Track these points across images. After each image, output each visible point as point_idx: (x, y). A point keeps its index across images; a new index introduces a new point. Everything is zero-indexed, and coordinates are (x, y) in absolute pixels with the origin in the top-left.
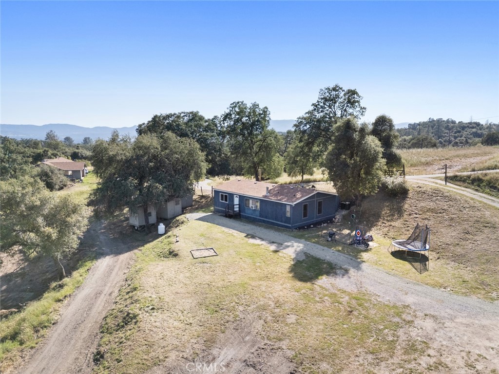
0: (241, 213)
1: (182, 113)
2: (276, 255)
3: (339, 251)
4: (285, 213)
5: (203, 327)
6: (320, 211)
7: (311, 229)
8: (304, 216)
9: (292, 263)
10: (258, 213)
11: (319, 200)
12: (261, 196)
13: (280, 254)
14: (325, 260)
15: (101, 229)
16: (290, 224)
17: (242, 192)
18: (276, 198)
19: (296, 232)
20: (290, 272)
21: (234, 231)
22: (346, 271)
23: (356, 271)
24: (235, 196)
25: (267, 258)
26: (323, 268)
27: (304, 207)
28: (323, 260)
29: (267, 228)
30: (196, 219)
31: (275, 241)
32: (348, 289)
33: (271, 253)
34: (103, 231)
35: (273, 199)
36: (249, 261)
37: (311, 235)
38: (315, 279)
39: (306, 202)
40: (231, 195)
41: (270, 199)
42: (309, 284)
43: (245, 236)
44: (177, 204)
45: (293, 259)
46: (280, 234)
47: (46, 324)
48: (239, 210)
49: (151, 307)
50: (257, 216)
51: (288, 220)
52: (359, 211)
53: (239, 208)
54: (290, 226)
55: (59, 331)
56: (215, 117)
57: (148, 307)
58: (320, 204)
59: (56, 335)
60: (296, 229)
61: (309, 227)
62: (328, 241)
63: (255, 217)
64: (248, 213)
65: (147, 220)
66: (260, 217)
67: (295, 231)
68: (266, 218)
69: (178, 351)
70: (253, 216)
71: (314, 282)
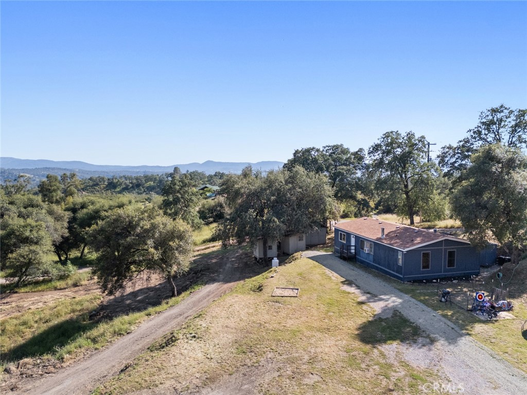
0: (357, 256)
1: (327, 146)
2: (358, 308)
3: (445, 316)
4: (397, 260)
5: (219, 365)
6: (451, 263)
7: (433, 284)
8: (424, 267)
9: (370, 319)
10: (371, 258)
11: (450, 249)
12: (375, 238)
13: (364, 307)
14: (413, 323)
15: (233, 258)
16: (401, 274)
17: (358, 233)
18: (389, 242)
19: (407, 286)
20: (359, 329)
21: (335, 274)
22: (433, 341)
23: (447, 344)
24: (352, 236)
25: (345, 309)
26: (403, 333)
27: (425, 255)
28: (411, 323)
29: (376, 276)
30: (308, 258)
31: (371, 292)
32: (414, 364)
33: (355, 305)
34: (233, 259)
35: (385, 243)
36: (323, 308)
37: (425, 291)
38: (381, 343)
39: (427, 250)
40: (348, 235)
41: (383, 243)
42: (368, 347)
43: (342, 282)
44: (301, 239)
45: (375, 315)
46: (386, 285)
47: (123, 332)
48: (355, 252)
49: (193, 335)
50: (370, 260)
51: (399, 269)
52: (512, 270)
53: (355, 249)
54: (402, 276)
55: (125, 340)
56: (360, 149)
57: (191, 334)
58: (451, 254)
59: (120, 342)
60: (410, 282)
61: (429, 281)
62: (441, 301)
63: (369, 262)
64: (362, 257)
65: (265, 253)
66: (373, 262)
67: (407, 284)
68: (379, 265)
69: (176, 381)
70: (367, 261)
71: (376, 346)
